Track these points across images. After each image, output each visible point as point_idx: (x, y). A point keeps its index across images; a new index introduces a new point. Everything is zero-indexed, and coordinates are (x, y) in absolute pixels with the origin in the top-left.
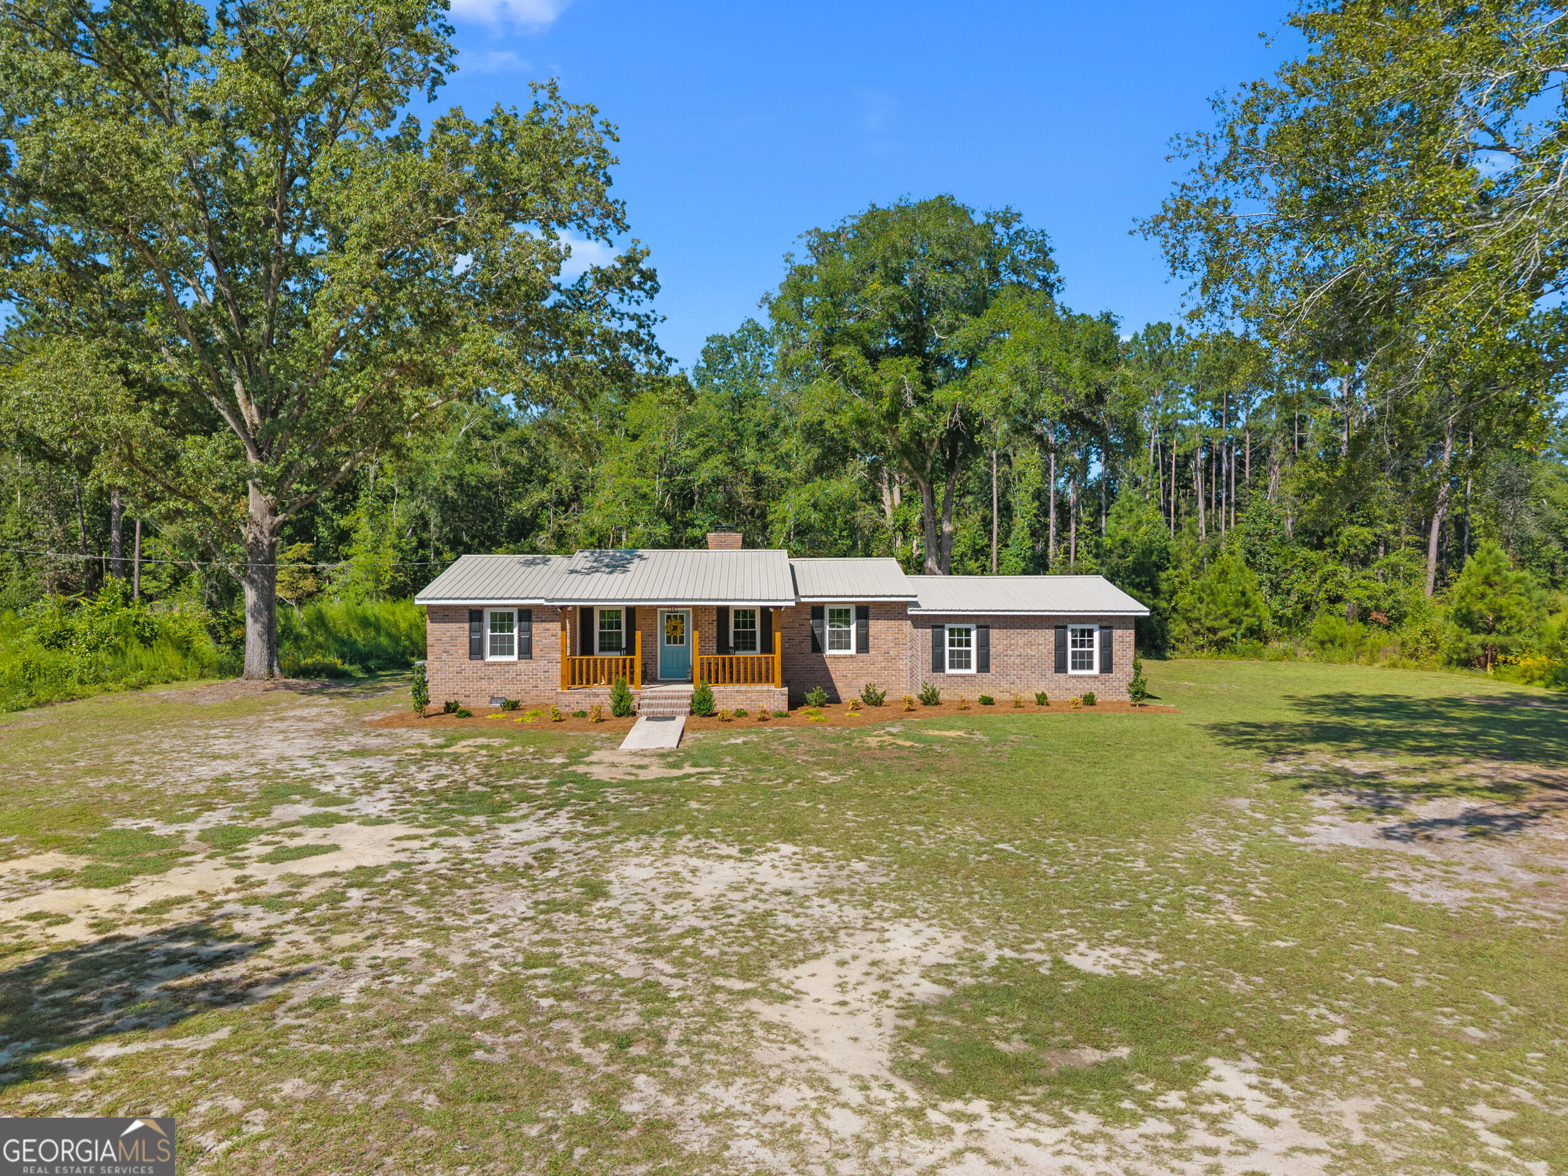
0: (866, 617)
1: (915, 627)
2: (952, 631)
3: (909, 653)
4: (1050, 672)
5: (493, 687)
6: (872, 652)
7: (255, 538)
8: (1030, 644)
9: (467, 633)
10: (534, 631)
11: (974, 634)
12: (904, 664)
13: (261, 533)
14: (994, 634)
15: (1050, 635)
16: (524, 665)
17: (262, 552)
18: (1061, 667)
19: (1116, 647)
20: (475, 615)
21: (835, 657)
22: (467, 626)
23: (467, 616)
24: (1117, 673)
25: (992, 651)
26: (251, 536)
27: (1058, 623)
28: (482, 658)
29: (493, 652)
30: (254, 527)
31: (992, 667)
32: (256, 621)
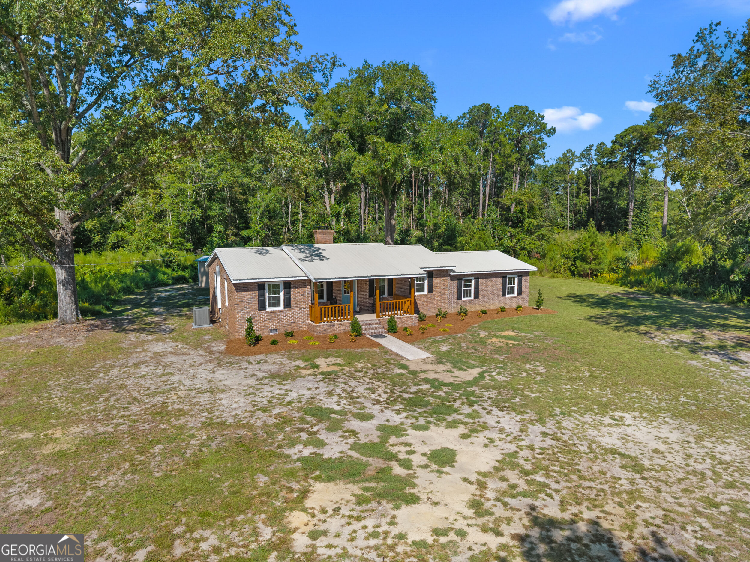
0: (432, 277)
1: (451, 280)
2: (465, 281)
3: (449, 292)
4: (500, 296)
5: (271, 325)
6: (434, 292)
7: (62, 237)
8: (493, 285)
9: (257, 297)
10: (292, 293)
11: (473, 282)
12: (447, 297)
13: (66, 234)
14: (481, 281)
15: (500, 280)
16: (287, 312)
17: (67, 247)
18: (504, 294)
19: (523, 284)
20: (261, 287)
21: (420, 296)
22: (257, 293)
23: (257, 287)
24: (523, 295)
25: (480, 289)
26: (59, 237)
27: (503, 275)
28: (265, 309)
29: (270, 306)
30: (61, 231)
31: (480, 296)
32: (67, 289)
